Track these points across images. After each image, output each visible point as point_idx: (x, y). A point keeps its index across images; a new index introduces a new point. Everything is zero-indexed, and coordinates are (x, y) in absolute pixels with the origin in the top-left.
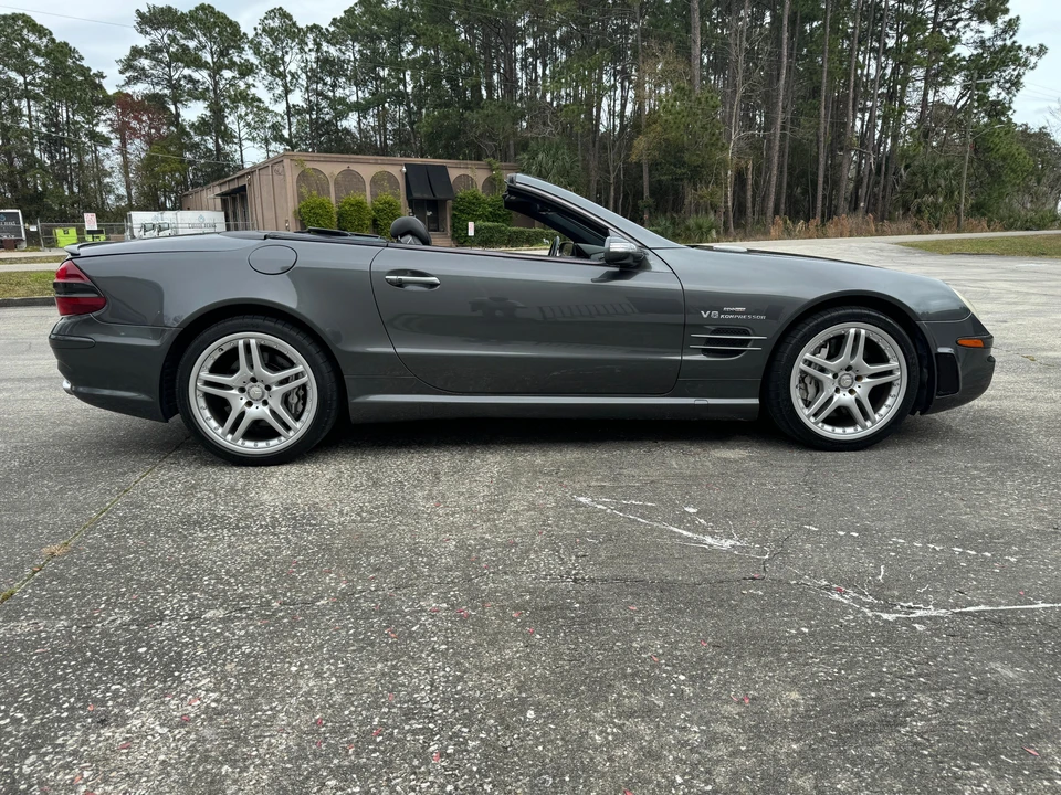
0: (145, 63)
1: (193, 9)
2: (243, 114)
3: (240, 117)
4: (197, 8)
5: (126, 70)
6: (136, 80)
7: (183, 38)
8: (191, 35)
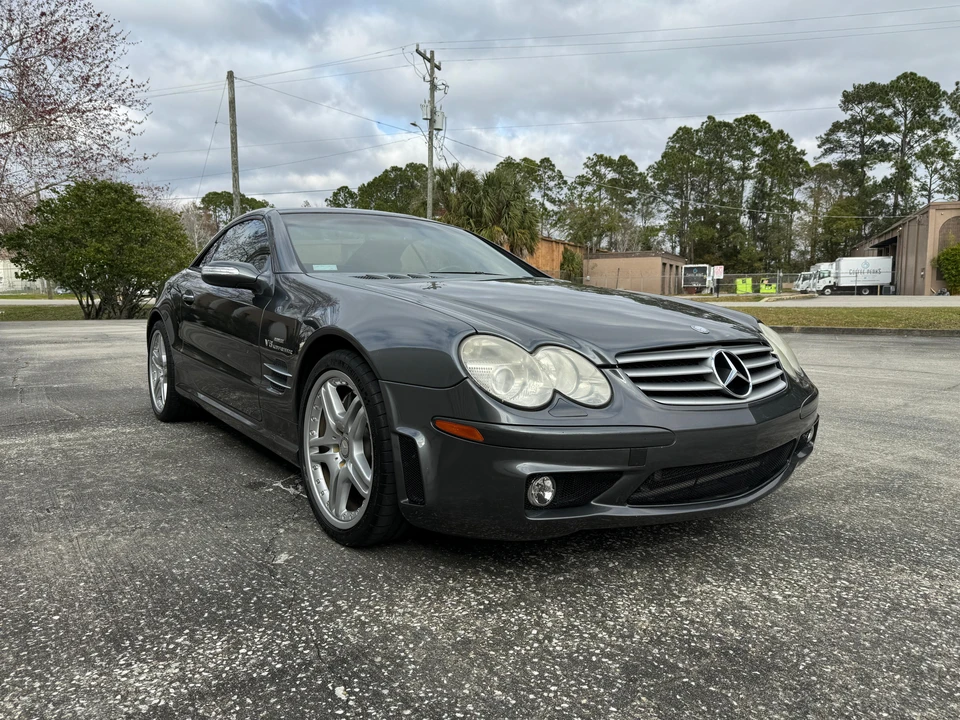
0: (842, 136)
1: (894, 78)
2: (939, 167)
3: (936, 171)
4: (899, 78)
5: (823, 144)
6: (831, 151)
7: (881, 108)
8: (890, 104)
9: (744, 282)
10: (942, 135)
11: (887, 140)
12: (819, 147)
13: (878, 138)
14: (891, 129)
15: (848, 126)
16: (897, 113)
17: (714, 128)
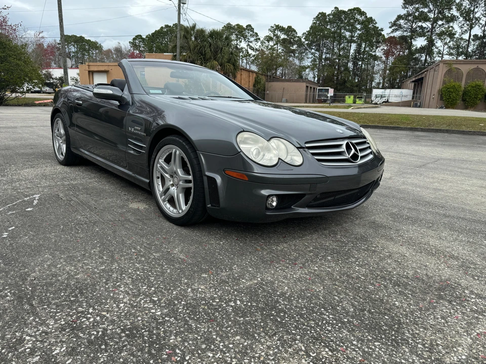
0: (402, 22)
2: (448, 42)
3: (446, 44)
5: (392, 26)
6: (396, 30)
7: (422, 8)
8: (426, 6)
9: (350, 97)
10: (451, 24)
11: (424, 25)
12: (390, 27)
13: (420, 24)
14: (426, 19)
15: (405, 17)
16: (430, 11)
17: (338, 13)
